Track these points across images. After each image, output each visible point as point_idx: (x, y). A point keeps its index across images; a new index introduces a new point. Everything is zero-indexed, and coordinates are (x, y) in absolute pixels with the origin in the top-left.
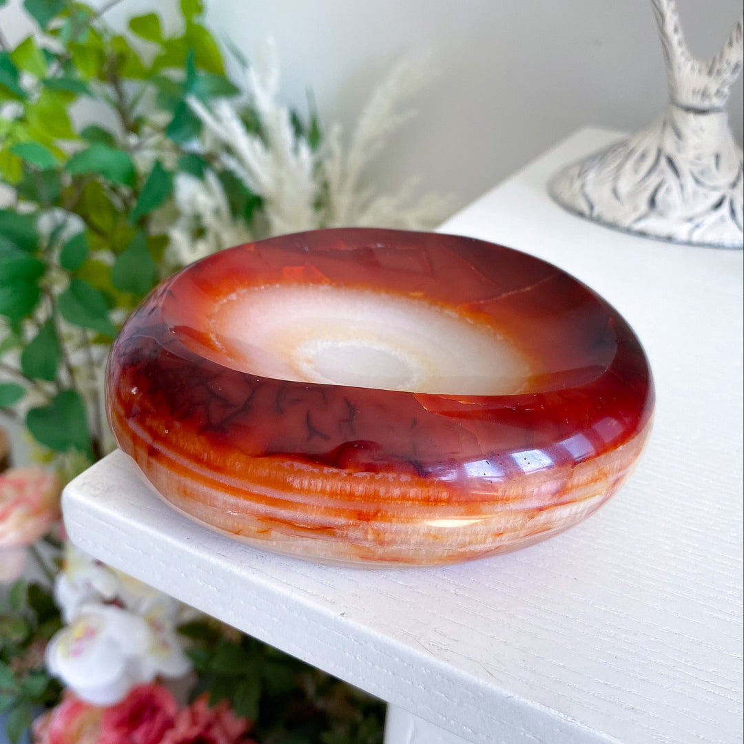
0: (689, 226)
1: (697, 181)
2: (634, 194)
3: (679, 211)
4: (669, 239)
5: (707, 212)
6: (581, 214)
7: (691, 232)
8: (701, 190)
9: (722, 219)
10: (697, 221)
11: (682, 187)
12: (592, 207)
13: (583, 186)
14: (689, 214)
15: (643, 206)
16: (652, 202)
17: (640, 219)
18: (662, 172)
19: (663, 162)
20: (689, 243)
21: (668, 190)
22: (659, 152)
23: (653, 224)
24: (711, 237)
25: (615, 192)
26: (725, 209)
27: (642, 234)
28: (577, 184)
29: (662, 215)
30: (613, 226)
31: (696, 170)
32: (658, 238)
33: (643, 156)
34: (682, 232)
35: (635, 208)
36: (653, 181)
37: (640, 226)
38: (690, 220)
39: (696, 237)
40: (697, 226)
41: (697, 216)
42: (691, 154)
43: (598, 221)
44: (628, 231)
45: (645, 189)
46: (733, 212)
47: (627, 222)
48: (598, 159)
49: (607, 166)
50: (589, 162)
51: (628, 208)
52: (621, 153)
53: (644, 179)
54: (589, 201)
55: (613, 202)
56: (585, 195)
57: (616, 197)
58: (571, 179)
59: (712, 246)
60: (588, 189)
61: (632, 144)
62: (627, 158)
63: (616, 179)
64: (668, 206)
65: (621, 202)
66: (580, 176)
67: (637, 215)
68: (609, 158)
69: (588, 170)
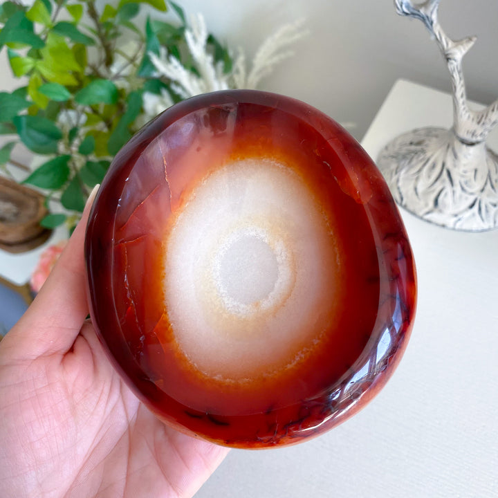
0: (455, 219)
1: (463, 189)
2: (426, 193)
3: (450, 210)
4: (443, 226)
5: (466, 210)
7: (455, 224)
8: (465, 195)
9: (474, 215)
10: (460, 216)
11: (454, 192)
12: (402, 199)
13: (398, 181)
14: (456, 211)
15: (431, 204)
16: (436, 202)
17: (428, 213)
18: (444, 181)
19: (445, 173)
20: (454, 229)
21: (446, 194)
22: (444, 165)
23: (434, 216)
24: (466, 227)
25: (416, 189)
26: (476, 208)
27: (429, 221)
28: (394, 178)
29: (441, 211)
30: (413, 213)
31: (463, 180)
32: (437, 225)
33: (434, 166)
34: (451, 222)
35: (427, 205)
36: (438, 186)
37: (428, 217)
38: (456, 215)
39: (458, 226)
40: (459, 220)
41: (461, 212)
42: (462, 169)
43: (405, 207)
44: (421, 218)
45: (433, 191)
46: (480, 209)
47: (421, 214)
48: (408, 161)
49: (412, 167)
50: (402, 163)
51: (422, 203)
52: (421, 161)
53: (433, 184)
54: (400, 193)
55: (415, 197)
56: (398, 188)
57: (417, 194)
58: (392, 174)
59: (465, 231)
60: (400, 184)
61: (428, 154)
62: (425, 165)
63: (417, 179)
64: (445, 206)
65: (418, 198)
66: (396, 173)
67: (426, 210)
68: (414, 161)
69: (401, 169)
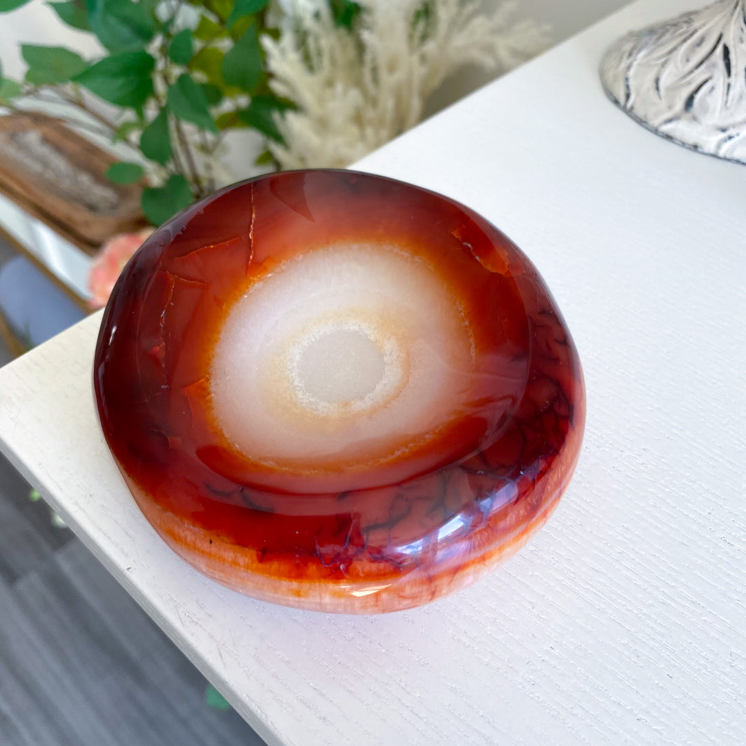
0: (723, 135)
2: (673, 88)
3: (715, 118)
4: (695, 147)
6: (616, 102)
7: (719, 146)
10: (731, 132)
11: (729, 86)
12: (628, 96)
13: (629, 68)
14: (723, 123)
15: (679, 105)
16: (689, 102)
17: (669, 121)
18: (714, 65)
19: (720, 50)
20: (715, 156)
21: (712, 89)
22: (720, 39)
23: (681, 129)
24: (737, 155)
25: (657, 81)
27: (669, 137)
28: (625, 64)
29: (695, 119)
30: (641, 122)
32: (683, 144)
33: (700, 43)
34: (710, 142)
35: (671, 107)
36: (701, 75)
37: (666, 128)
38: (724, 130)
39: (722, 153)
40: (730, 138)
41: (734, 126)
43: (629, 112)
44: (655, 131)
45: (689, 83)
47: (655, 122)
48: (655, 37)
49: (662, 45)
50: (646, 39)
51: (663, 104)
52: (681, 35)
53: (691, 72)
54: (628, 87)
55: (653, 93)
56: (627, 79)
57: (658, 88)
58: (621, 58)
59: (738, 162)
60: (631, 73)
61: (696, 25)
62: (685, 41)
63: (664, 65)
64: (705, 110)
65: (659, 95)
66: (630, 55)
67: (668, 115)
68: (668, 36)
69: (639, 51)
